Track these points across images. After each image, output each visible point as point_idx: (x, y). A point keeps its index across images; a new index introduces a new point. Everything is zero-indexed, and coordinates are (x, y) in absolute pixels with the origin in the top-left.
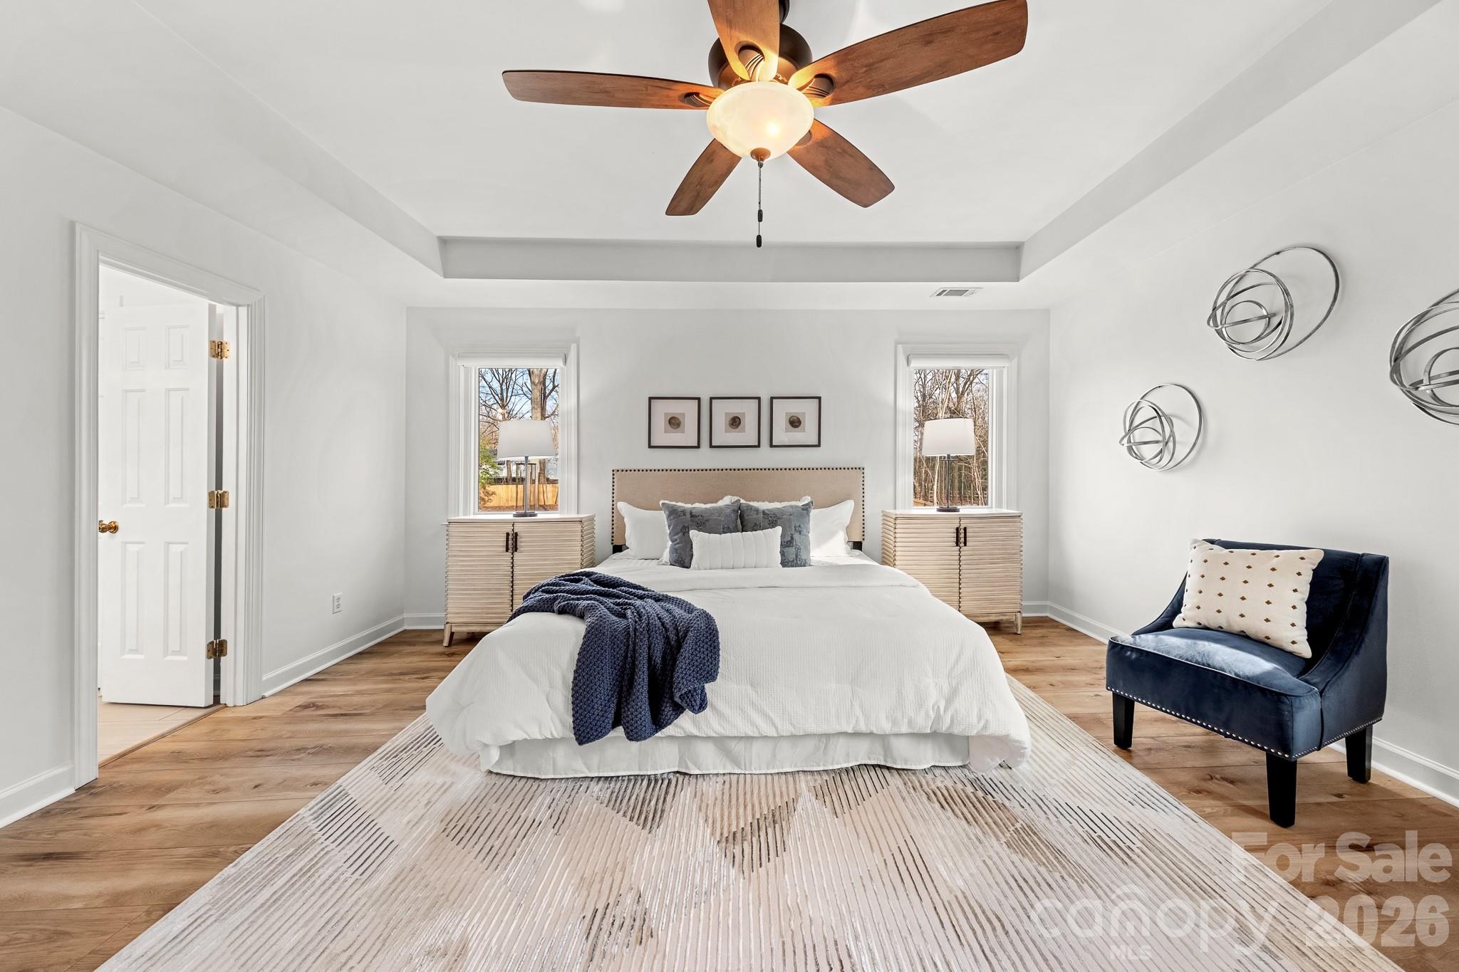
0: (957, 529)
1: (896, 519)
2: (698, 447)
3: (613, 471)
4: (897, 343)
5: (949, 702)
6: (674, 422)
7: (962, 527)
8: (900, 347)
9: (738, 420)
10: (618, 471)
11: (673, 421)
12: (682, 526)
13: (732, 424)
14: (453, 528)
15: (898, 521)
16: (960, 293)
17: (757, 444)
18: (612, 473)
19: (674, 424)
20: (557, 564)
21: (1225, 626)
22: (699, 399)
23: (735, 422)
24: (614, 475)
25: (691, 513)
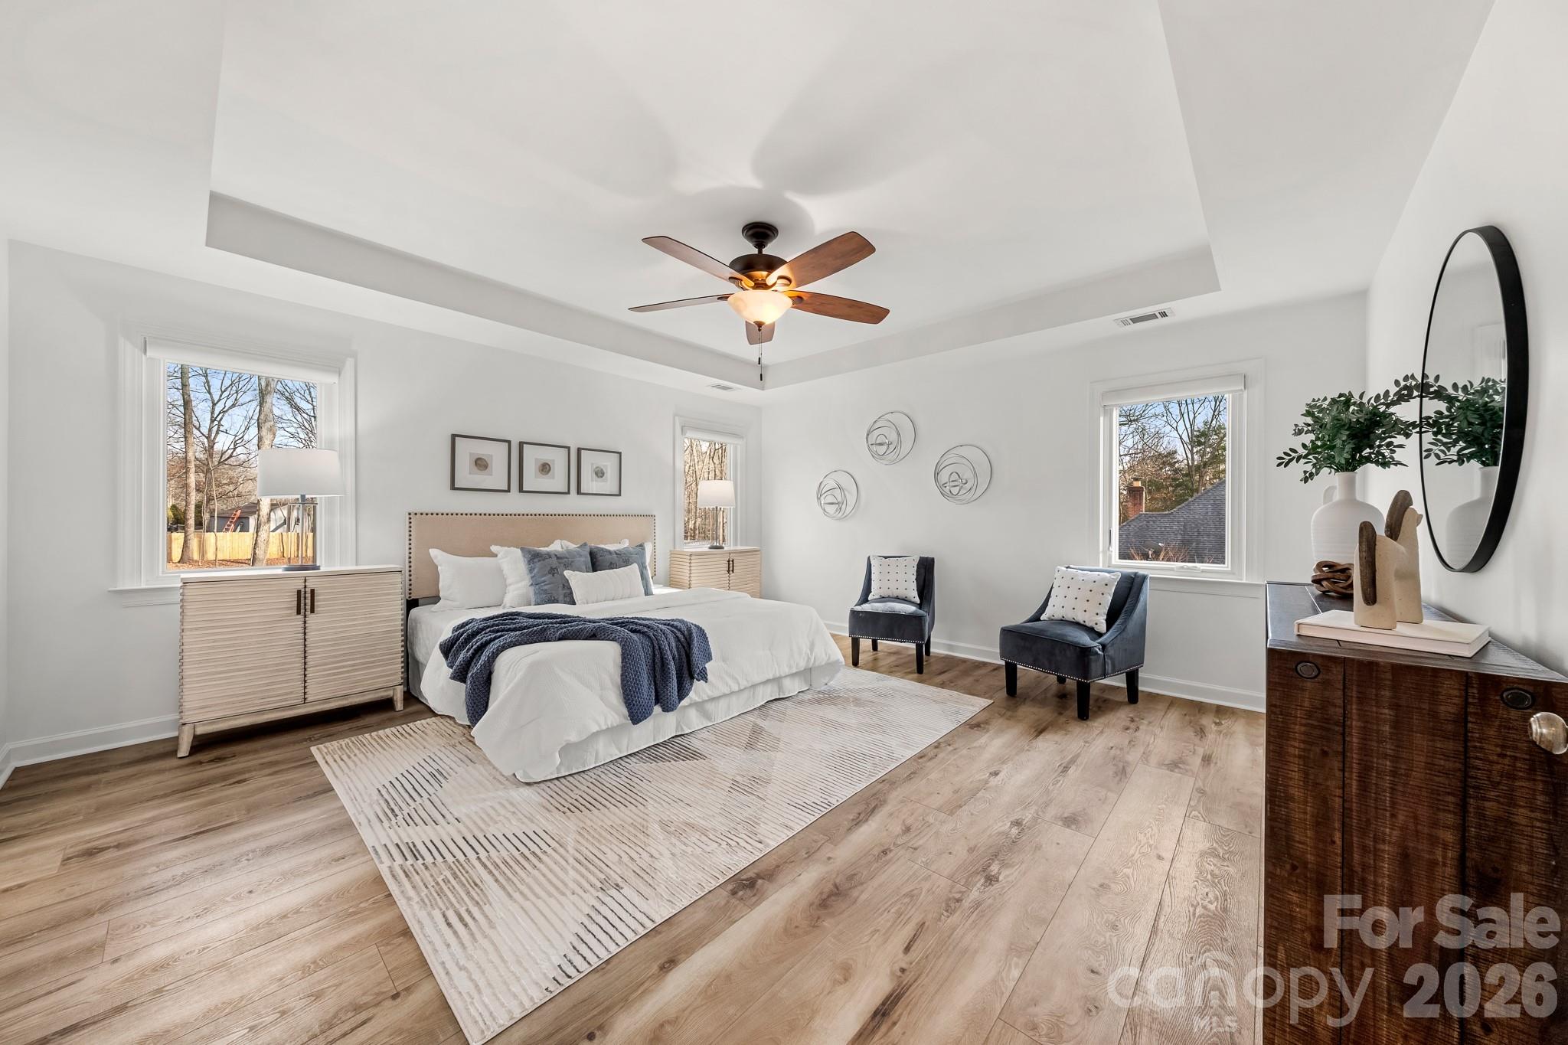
0: (729, 561)
1: (691, 555)
2: (508, 491)
3: (410, 514)
4: (675, 415)
5: (812, 650)
6: (481, 464)
7: (731, 559)
8: (677, 418)
9: (547, 466)
10: (416, 514)
11: (479, 462)
12: (549, 568)
13: (542, 470)
14: (190, 590)
15: (693, 557)
16: (725, 388)
17: (567, 491)
18: (408, 517)
19: (480, 466)
20: (371, 623)
21: (891, 595)
22: (509, 442)
23: (545, 468)
24: (410, 518)
25: (556, 555)
